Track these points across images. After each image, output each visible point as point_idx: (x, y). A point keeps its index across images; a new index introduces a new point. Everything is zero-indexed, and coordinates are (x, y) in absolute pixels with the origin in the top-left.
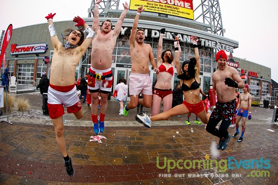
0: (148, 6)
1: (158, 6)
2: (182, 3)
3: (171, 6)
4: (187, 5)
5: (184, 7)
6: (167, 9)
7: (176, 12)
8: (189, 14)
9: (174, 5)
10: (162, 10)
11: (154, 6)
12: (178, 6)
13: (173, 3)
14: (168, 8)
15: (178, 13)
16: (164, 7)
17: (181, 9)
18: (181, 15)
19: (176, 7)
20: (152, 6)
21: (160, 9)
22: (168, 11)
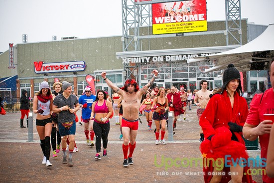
0: (167, 29)
1: (175, 27)
2: (196, 16)
3: (186, 23)
4: (201, 16)
5: (198, 20)
6: (182, 28)
7: (191, 28)
8: (202, 26)
9: (189, 21)
10: (179, 29)
11: (172, 27)
12: (192, 21)
13: (187, 20)
14: (183, 26)
15: (192, 28)
16: (180, 26)
17: (195, 24)
18: (195, 29)
19: (190, 22)
20: (170, 27)
21: (177, 29)
22: (183, 29)
